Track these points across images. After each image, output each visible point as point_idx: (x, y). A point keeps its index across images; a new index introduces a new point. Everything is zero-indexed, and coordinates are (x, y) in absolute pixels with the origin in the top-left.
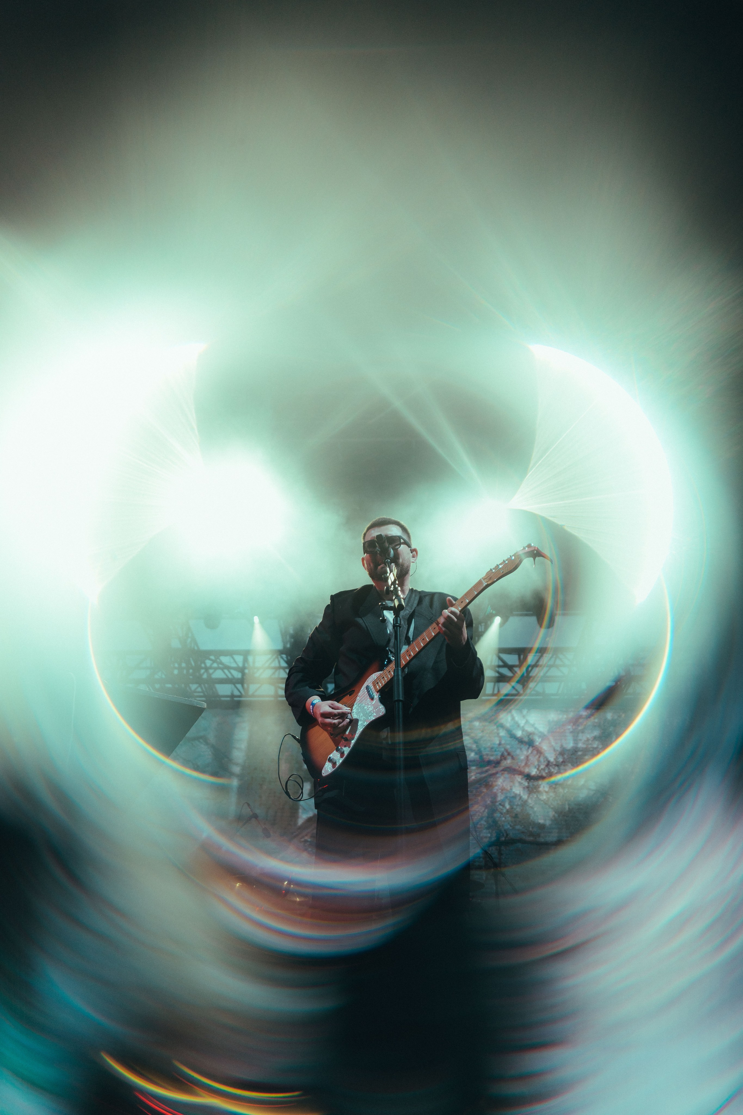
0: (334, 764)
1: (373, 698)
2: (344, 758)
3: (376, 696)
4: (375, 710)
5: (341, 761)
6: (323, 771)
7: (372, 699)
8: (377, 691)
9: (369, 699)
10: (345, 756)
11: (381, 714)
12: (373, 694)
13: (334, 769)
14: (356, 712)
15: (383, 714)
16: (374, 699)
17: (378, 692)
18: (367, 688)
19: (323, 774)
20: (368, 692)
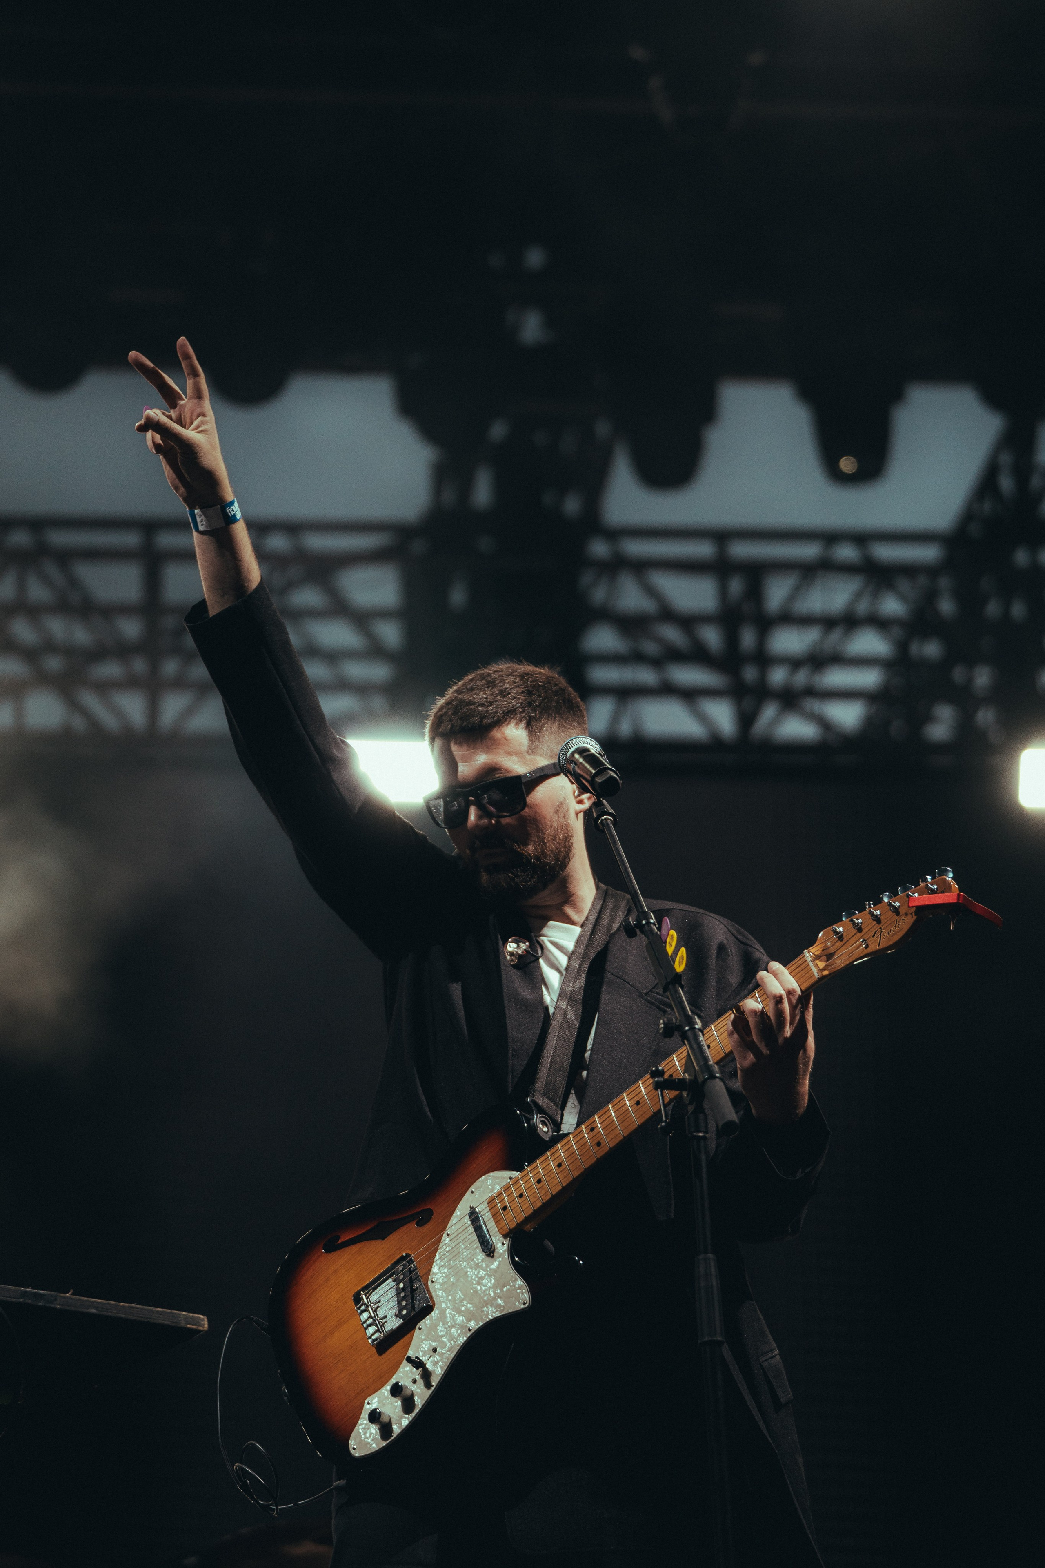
0: (386, 1429)
1: (493, 1252)
2: (414, 1414)
3: (501, 1246)
4: (501, 1290)
5: (405, 1422)
6: (352, 1443)
7: (489, 1250)
8: (504, 1233)
9: (481, 1256)
10: (417, 1410)
11: (519, 1306)
12: (490, 1237)
13: (384, 1444)
14: (442, 1284)
15: (523, 1306)
16: (495, 1254)
17: (505, 1236)
18: (474, 1216)
19: (352, 1451)
20: (478, 1229)
